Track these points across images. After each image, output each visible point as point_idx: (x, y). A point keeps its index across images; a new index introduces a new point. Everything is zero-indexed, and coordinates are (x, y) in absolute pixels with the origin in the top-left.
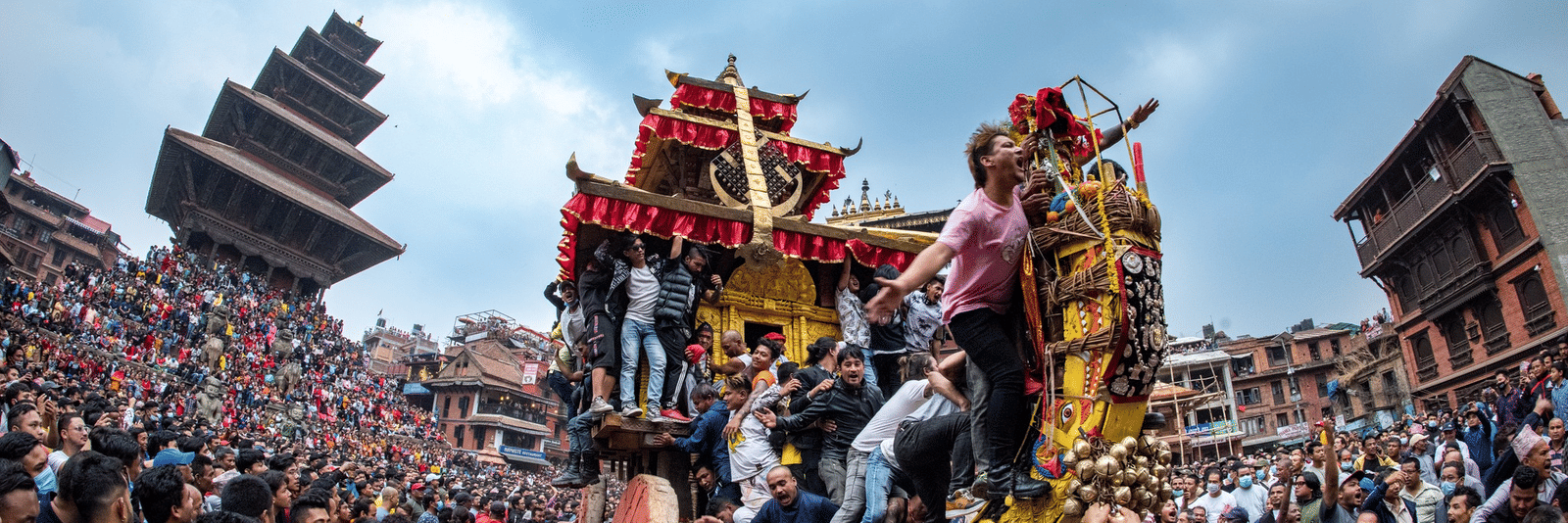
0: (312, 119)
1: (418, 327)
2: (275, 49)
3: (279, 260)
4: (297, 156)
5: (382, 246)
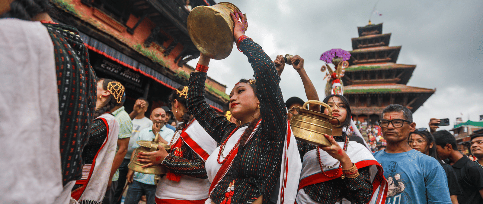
0: (373, 63)
5: (423, 94)
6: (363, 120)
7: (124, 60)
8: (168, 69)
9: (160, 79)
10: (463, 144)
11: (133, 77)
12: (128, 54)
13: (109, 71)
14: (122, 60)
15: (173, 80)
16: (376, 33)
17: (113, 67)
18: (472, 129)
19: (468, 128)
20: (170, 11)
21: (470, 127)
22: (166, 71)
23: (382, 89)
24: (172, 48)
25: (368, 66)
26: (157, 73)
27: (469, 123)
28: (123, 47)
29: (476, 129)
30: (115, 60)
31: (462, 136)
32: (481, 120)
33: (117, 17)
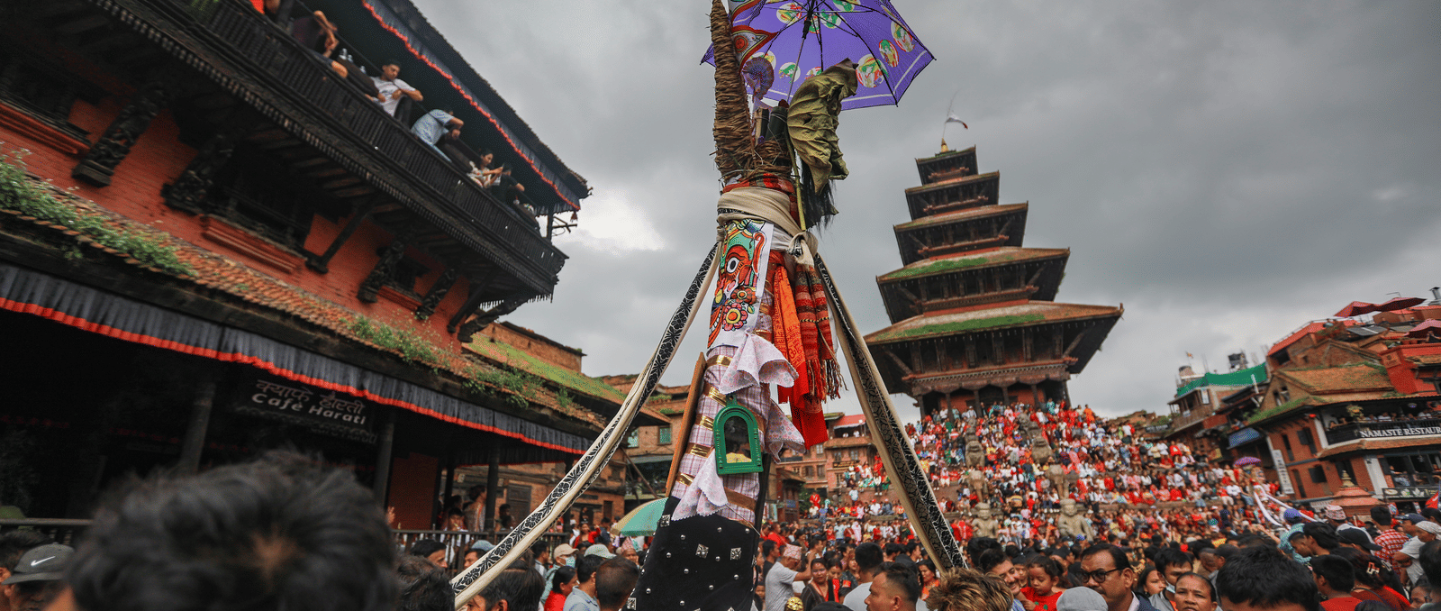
0: (965, 251)
1: (1234, 359)
2: (894, 228)
3: (1007, 379)
4: (972, 288)
5: (1096, 319)
6: (963, 404)
7: (323, 375)
8: (447, 373)
9: (428, 406)
10: (1205, 435)
11: (345, 412)
12: (331, 355)
13: (277, 408)
14: (316, 374)
15: (461, 400)
16: (964, 174)
17: (286, 395)
18: (1219, 394)
19: (1208, 391)
20: (431, 195)
21: (1214, 389)
22: (443, 380)
23: (999, 318)
24: (442, 295)
25: (956, 259)
26: (415, 389)
27: (1208, 379)
28: (320, 335)
29: (1226, 392)
30: (297, 377)
31: (1200, 415)
32: (1233, 367)
33: (277, 229)
